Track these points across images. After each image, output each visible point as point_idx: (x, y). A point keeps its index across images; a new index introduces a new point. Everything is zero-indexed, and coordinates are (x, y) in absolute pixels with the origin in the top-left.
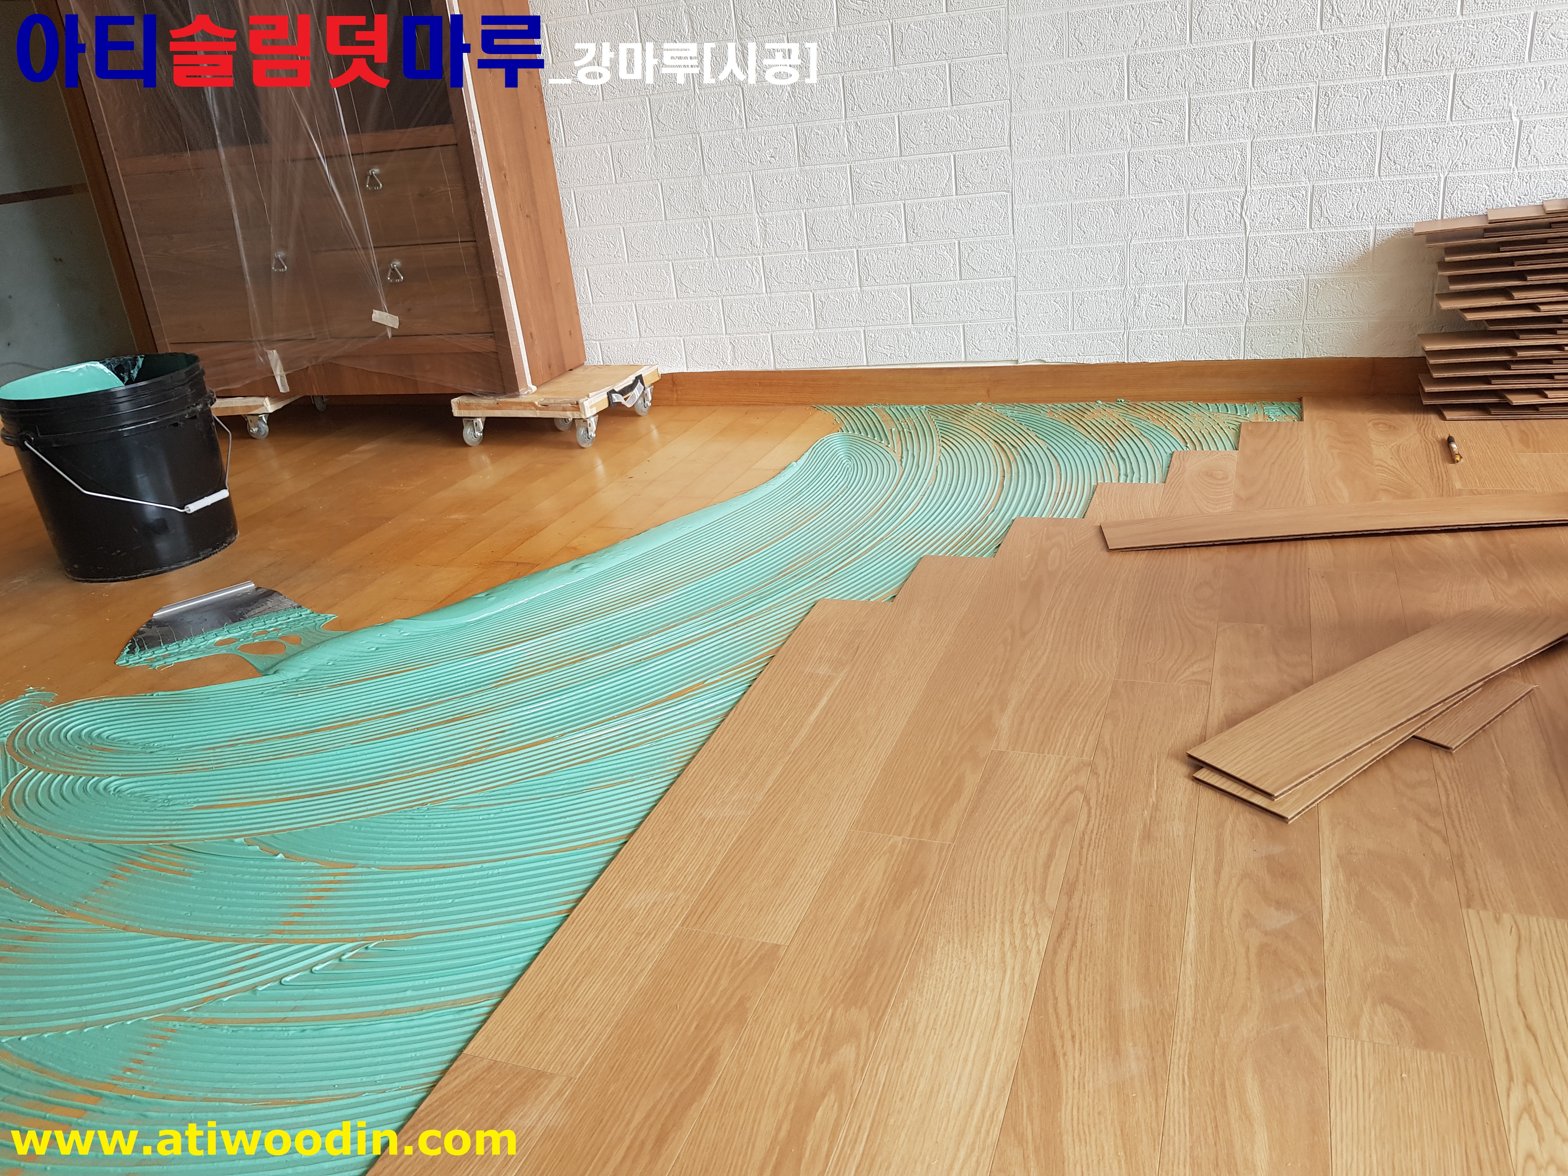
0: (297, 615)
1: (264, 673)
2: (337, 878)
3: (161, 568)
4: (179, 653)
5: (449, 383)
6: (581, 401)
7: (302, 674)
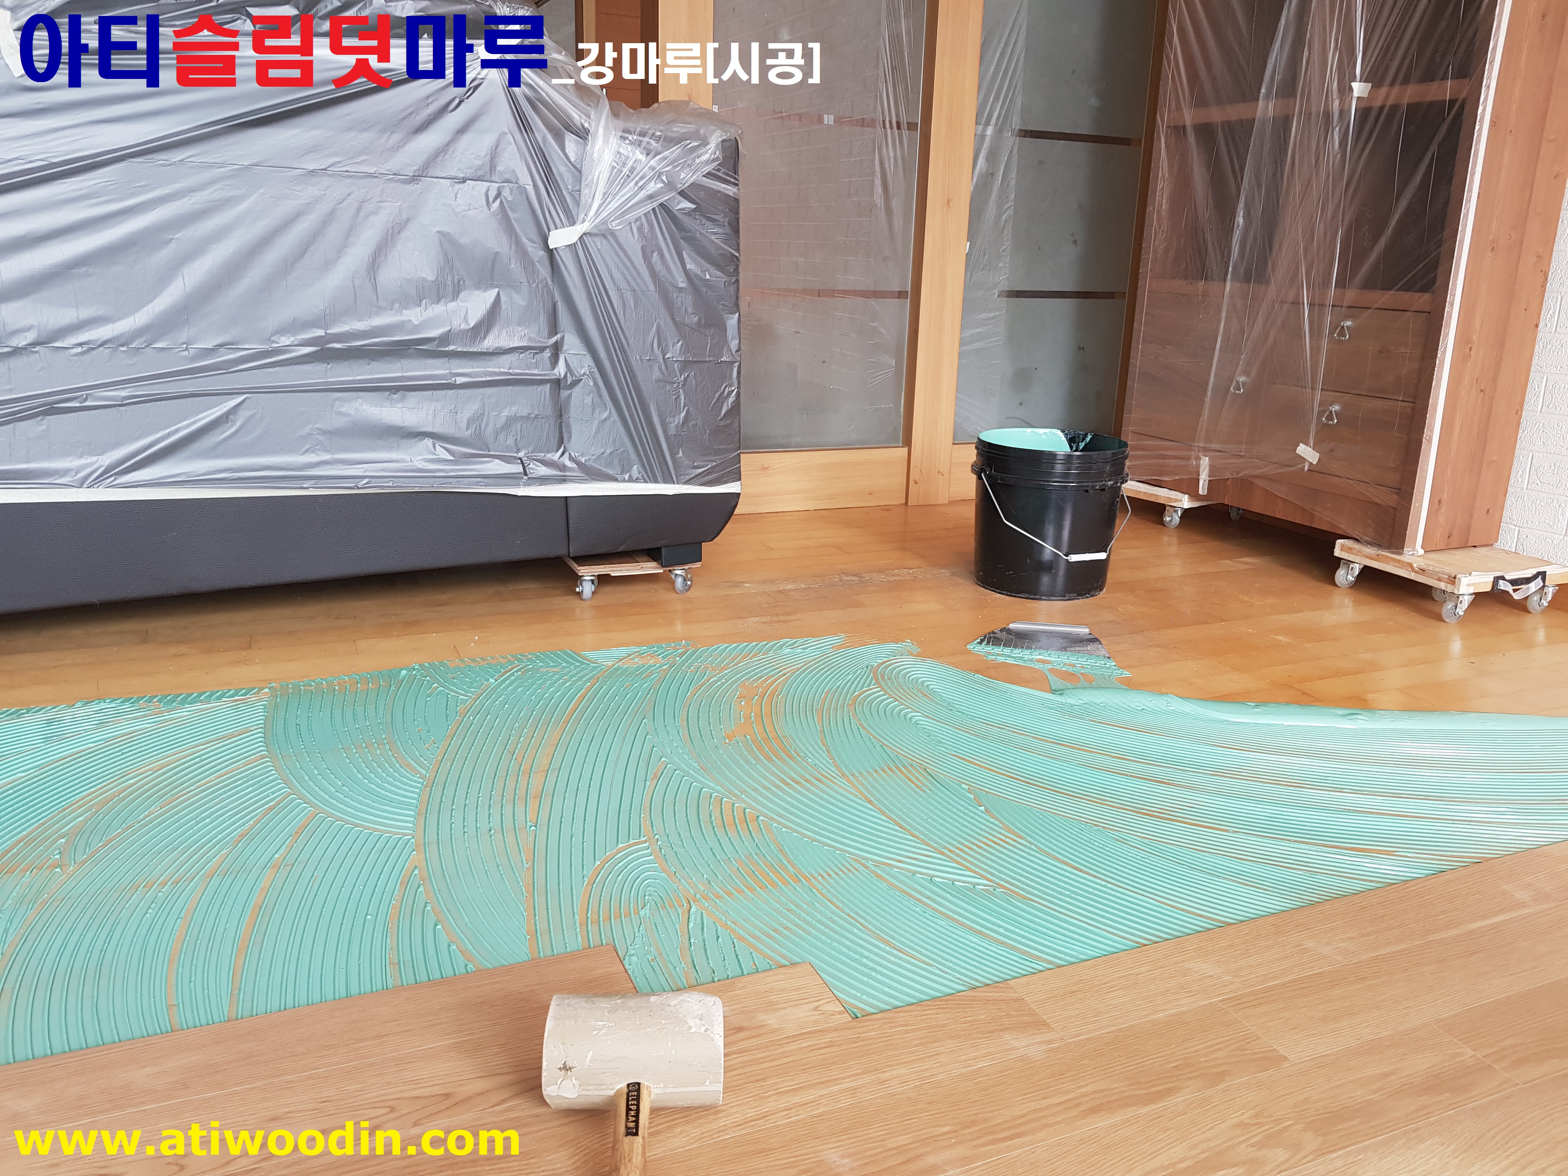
0: (1103, 663)
1: (1053, 691)
2: (1007, 840)
3: (1034, 595)
4: (1009, 656)
5: (1343, 526)
6: (1459, 576)
7: (1077, 704)
